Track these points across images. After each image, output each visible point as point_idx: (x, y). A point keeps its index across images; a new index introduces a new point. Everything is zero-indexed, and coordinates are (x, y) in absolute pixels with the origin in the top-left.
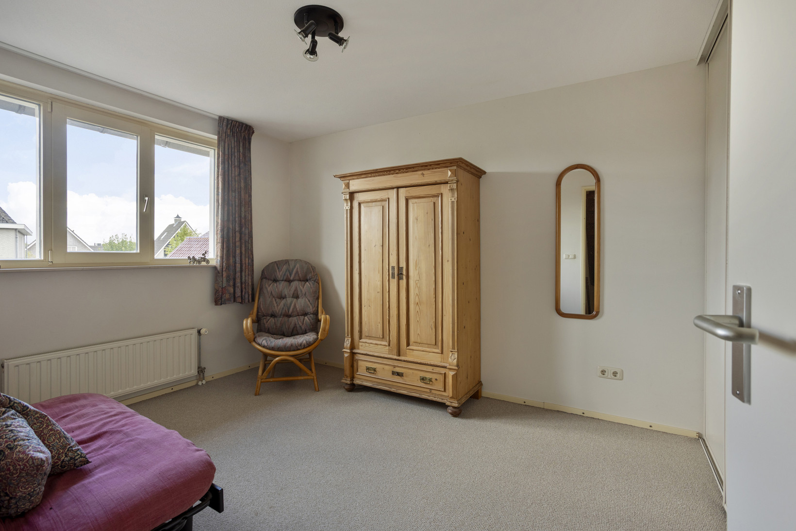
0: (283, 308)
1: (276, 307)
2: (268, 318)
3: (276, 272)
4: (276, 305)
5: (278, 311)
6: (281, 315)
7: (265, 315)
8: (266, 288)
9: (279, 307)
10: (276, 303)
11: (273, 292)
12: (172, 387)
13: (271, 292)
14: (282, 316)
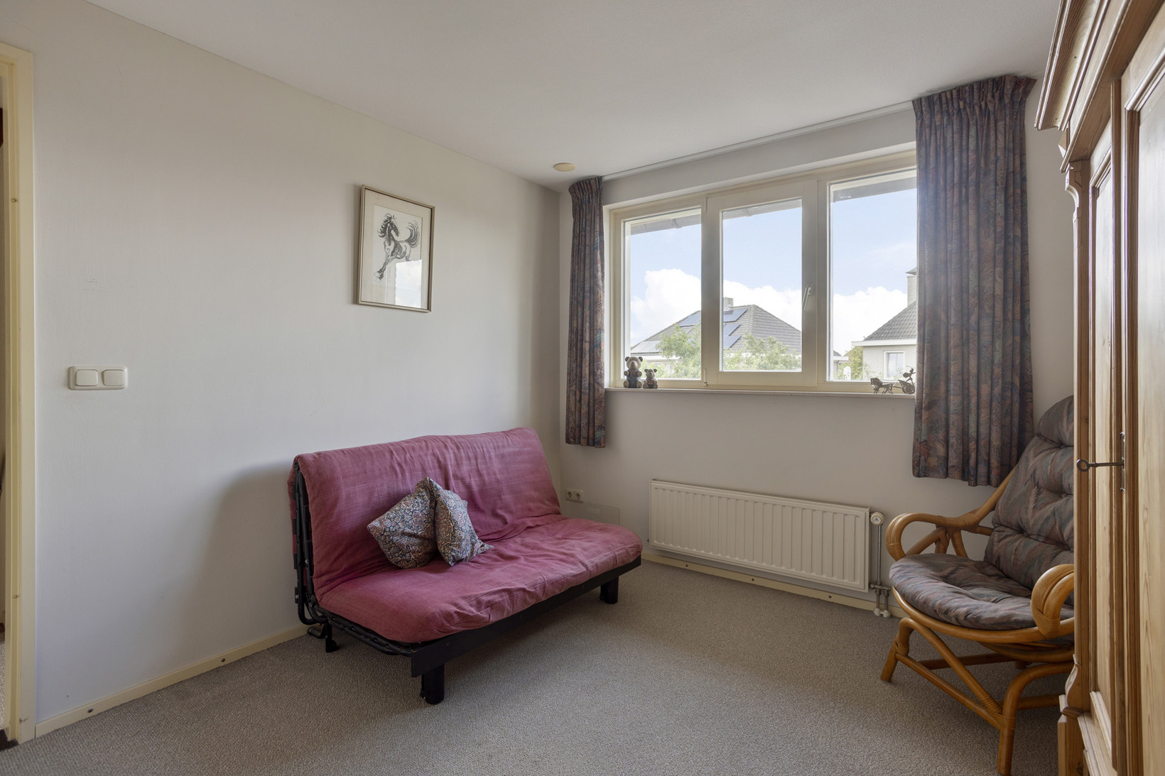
0: (1048, 518)
1: (1030, 511)
2: (1009, 531)
3: (1062, 422)
4: (1031, 506)
5: (1031, 522)
6: (1039, 535)
7: (1003, 523)
8: (1028, 460)
9: (1037, 514)
10: (1036, 501)
11: (1037, 472)
12: (831, 595)
13: (1035, 471)
14: (1041, 539)
